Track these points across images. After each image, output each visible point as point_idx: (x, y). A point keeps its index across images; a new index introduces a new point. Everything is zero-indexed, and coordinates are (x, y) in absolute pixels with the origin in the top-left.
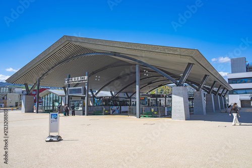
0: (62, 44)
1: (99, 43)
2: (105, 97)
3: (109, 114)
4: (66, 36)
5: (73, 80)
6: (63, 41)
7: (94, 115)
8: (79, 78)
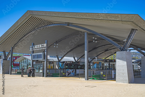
0: (26, 18)
1: (54, 15)
2: (67, 62)
3: (65, 76)
4: (29, 11)
5: (36, 47)
6: (27, 16)
7: (53, 76)
8: (40, 45)
